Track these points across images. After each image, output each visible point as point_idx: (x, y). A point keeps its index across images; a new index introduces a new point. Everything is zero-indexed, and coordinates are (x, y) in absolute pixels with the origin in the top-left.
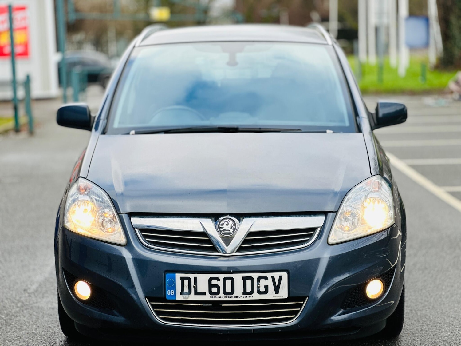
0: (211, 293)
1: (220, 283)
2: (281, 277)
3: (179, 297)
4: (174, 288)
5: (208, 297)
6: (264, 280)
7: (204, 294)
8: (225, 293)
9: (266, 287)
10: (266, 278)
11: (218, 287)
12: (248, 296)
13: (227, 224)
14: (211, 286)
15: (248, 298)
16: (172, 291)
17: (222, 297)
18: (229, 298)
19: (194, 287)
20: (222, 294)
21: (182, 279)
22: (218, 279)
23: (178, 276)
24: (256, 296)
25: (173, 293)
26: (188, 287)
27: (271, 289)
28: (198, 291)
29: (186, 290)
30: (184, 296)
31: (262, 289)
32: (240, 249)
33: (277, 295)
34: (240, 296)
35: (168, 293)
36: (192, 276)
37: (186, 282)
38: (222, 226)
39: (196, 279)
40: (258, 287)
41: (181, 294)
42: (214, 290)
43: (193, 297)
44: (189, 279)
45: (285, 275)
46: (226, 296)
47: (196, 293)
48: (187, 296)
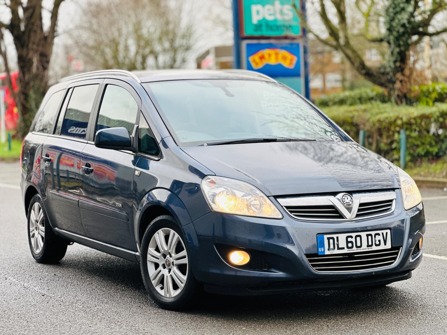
0: (348, 247)
1: (353, 240)
2: (387, 233)
3: (327, 252)
4: (323, 246)
5: (346, 251)
6: (378, 236)
7: (343, 248)
8: (357, 247)
9: (379, 241)
10: (379, 234)
11: (352, 242)
12: (370, 248)
13: (347, 198)
14: (348, 242)
15: (370, 249)
16: (322, 248)
17: (355, 250)
18: (359, 250)
19: (337, 244)
20: (355, 248)
21: (329, 239)
22: (351, 237)
23: (326, 237)
24: (374, 248)
25: (323, 249)
26: (333, 244)
27: (382, 242)
28: (340, 247)
29: (332, 247)
30: (331, 251)
31: (378, 243)
32: (357, 216)
33: (385, 246)
34: (365, 248)
35: (320, 251)
36: (335, 236)
37: (331, 241)
38: (344, 200)
39: (337, 238)
40: (375, 241)
41: (329, 250)
42: (350, 245)
43: (336, 252)
44: (333, 238)
45: (389, 231)
46: (357, 249)
47: (339, 248)
48: (332, 251)
